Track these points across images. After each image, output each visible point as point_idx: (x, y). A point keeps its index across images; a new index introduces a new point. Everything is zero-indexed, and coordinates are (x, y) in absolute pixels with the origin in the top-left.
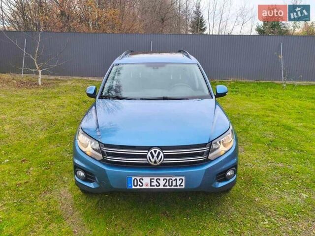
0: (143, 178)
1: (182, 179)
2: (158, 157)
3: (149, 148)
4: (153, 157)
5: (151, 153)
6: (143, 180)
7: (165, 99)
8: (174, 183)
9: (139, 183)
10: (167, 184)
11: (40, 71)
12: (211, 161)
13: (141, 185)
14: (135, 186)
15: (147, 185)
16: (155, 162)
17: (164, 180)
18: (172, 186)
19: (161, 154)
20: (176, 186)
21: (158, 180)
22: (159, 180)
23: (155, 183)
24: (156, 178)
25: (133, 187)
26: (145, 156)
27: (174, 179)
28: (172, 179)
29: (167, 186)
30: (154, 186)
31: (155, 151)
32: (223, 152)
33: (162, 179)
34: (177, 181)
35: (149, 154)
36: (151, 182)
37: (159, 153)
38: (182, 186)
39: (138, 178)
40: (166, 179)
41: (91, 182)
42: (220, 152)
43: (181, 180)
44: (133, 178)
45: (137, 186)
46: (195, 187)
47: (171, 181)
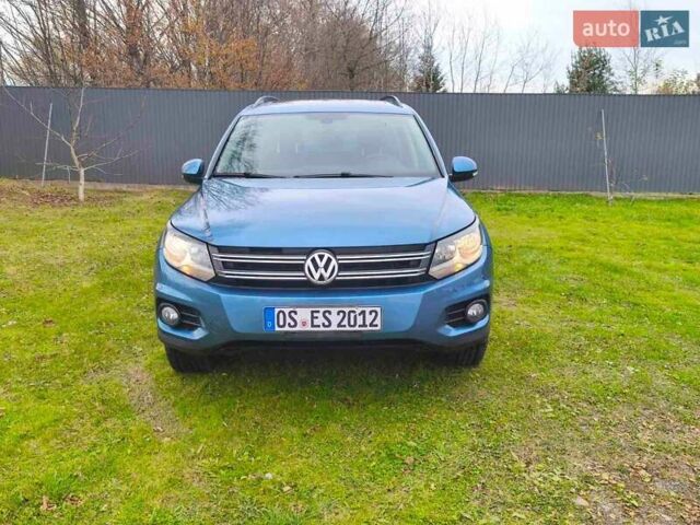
0: (297, 310)
1: (376, 312)
2: (326, 268)
3: (309, 251)
4: (317, 267)
5: (313, 260)
6: (296, 313)
7: (344, 176)
8: (360, 320)
9: (288, 320)
10: (345, 322)
11: (82, 171)
12: (435, 280)
13: (292, 324)
14: (279, 326)
15: (304, 324)
16: (321, 278)
17: (338, 314)
18: (354, 326)
19: (334, 262)
20: (364, 325)
21: (327, 314)
22: (330, 313)
23: (320, 320)
24: (322, 310)
25: (277, 329)
26: (300, 268)
27: (358, 310)
28: (354, 312)
29: (345, 326)
30: (319, 326)
31: (321, 257)
32: (460, 266)
33: (334, 311)
34: (365, 316)
35: (309, 263)
36: (313, 318)
37: (329, 260)
38: (376, 326)
39: (287, 311)
40: (344, 312)
41: (192, 328)
42: (454, 266)
43: (374, 314)
44: (277, 310)
45: (284, 326)
46: (403, 329)
47: (352, 315)
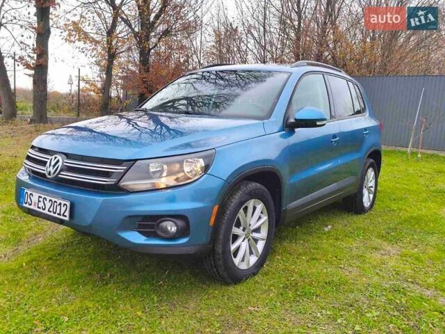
0: (34, 194)
1: (67, 206)
2: (54, 166)
3: (53, 153)
4: (50, 165)
5: (51, 160)
6: (32, 195)
10: (51, 209)
12: (125, 192)
13: (30, 203)
15: (35, 204)
16: (50, 173)
17: (50, 201)
18: (55, 213)
19: (60, 163)
20: (60, 214)
22: (46, 200)
23: (41, 205)
24: (43, 196)
25: (24, 204)
28: (56, 202)
29: (51, 212)
30: (40, 208)
31: (56, 158)
32: (163, 186)
33: (48, 198)
34: (61, 207)
35: (49, 162)
36: (39, 201)
37: (58, 161)
38: (66, 216)
39: (29, 192)
40: (52, 201)
43: (65, 207)
44: (26, 191)
45: (26, 203)
47: (55, 204)
